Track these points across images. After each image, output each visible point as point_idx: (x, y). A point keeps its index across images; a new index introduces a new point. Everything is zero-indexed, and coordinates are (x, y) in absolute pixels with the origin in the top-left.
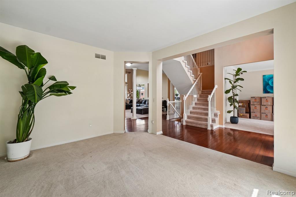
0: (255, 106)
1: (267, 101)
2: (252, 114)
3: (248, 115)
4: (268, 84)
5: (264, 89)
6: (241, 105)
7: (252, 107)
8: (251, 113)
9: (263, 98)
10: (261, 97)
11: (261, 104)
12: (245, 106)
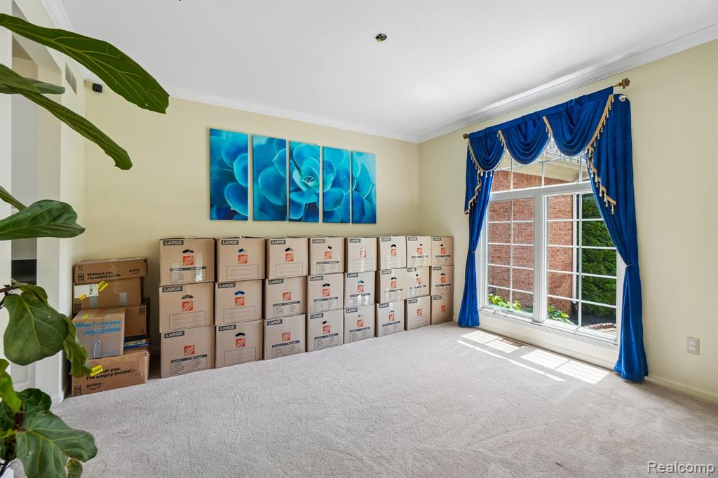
0: (182, 294)
1: (242, 258)
2: (170, 349)
3: (144, 358)
4: (231, 177)
5: (212, 199)
6: (95, 293)
7: (168, 303)
8: (165, 342)
9: (224, 242)
10: (216, 241)
11: (216, 279)
12: (123, 296)
